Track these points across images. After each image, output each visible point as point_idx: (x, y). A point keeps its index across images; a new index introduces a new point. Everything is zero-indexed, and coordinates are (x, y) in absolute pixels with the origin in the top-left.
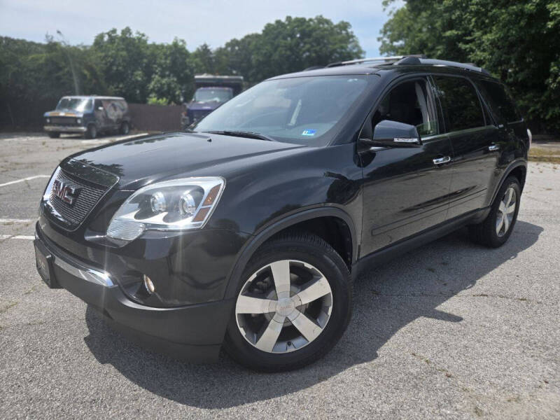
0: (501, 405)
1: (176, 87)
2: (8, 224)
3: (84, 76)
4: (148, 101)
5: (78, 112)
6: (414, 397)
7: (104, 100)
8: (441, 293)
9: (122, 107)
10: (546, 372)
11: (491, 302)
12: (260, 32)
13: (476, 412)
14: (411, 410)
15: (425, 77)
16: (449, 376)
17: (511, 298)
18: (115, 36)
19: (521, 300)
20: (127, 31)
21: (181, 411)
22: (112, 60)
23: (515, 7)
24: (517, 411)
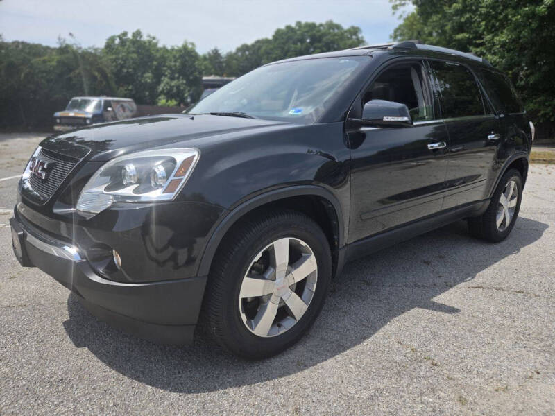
0: (487, 395)
1: (185, 89)
2: (5, 214)
3: (95, 78)
4: (157, 103)
5: (87, 113)
6: (395, 384)
7: (113, 101)
8: (435, 285)
9: (130, 108)
10: (538, 363)
11: (486, 293)
12: (270, 37)
13: (460, 401)
14: (391, 397)
15: (420, 61)
16: (435, 365)
17: (508, 291)
18: (126, 39)
19: (518, 292)
20: (138, 34)
21: (149, 393)
22: (122, 62)
23: (527, 9)
24: (505, 401)
